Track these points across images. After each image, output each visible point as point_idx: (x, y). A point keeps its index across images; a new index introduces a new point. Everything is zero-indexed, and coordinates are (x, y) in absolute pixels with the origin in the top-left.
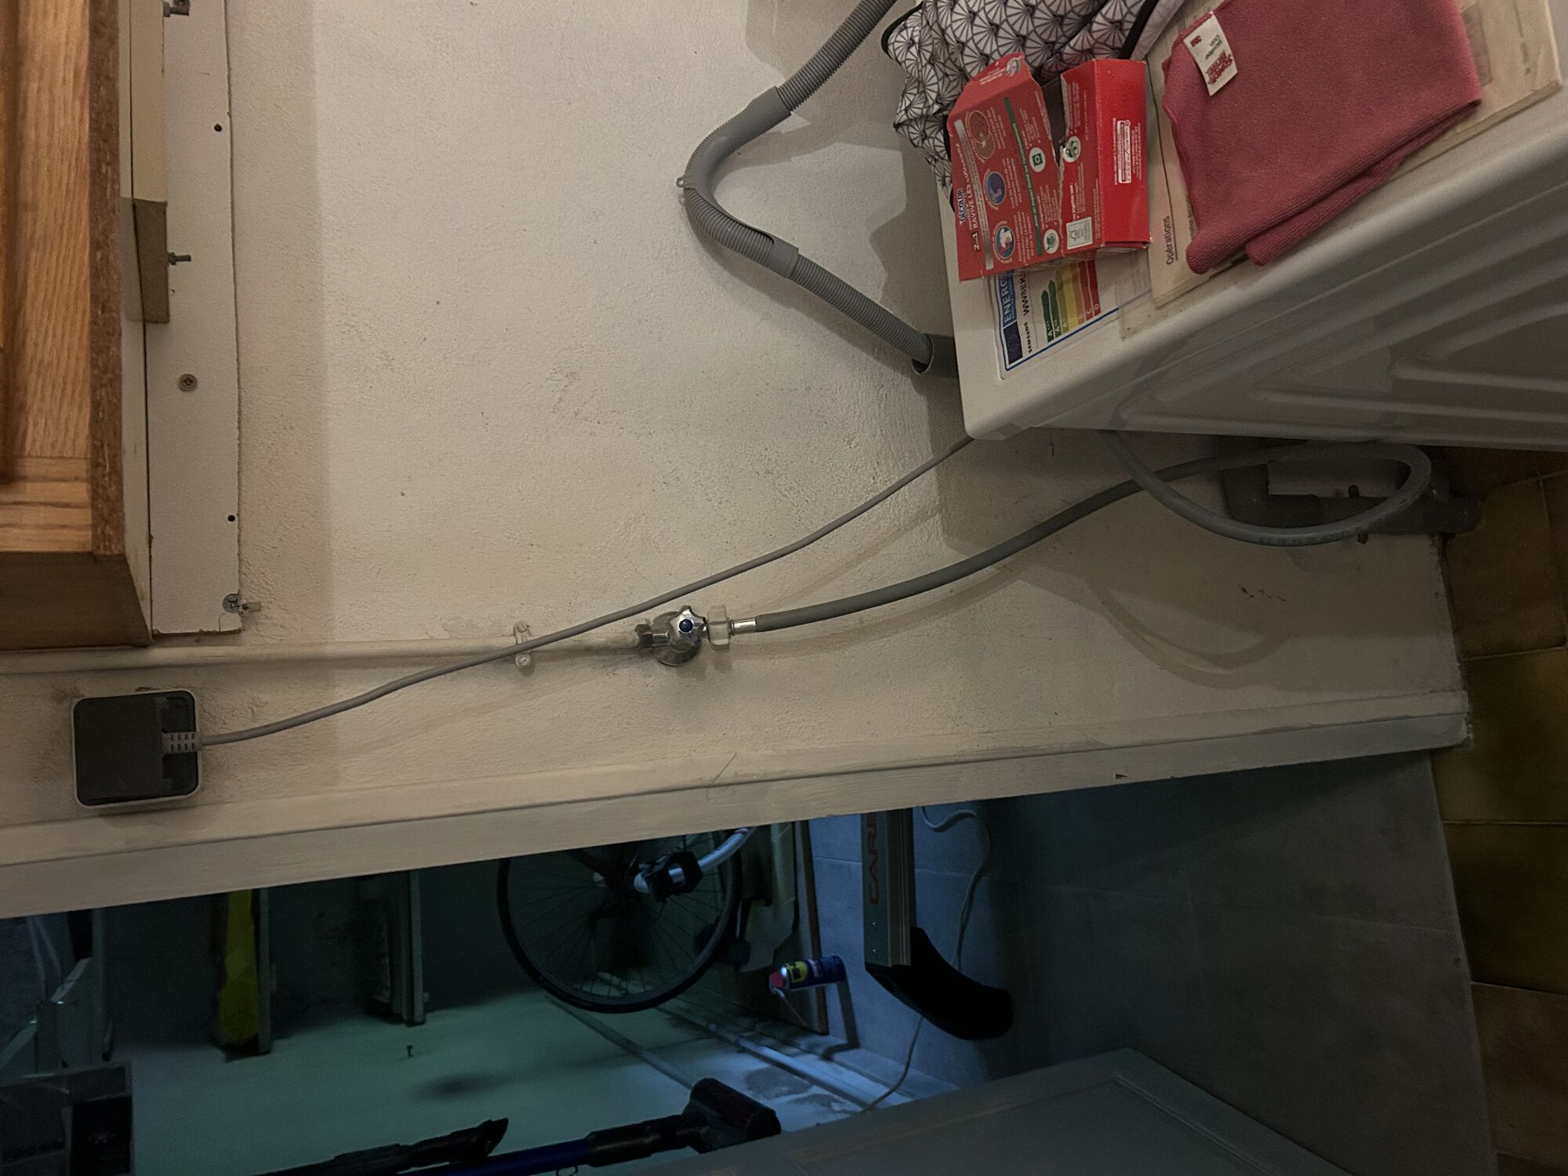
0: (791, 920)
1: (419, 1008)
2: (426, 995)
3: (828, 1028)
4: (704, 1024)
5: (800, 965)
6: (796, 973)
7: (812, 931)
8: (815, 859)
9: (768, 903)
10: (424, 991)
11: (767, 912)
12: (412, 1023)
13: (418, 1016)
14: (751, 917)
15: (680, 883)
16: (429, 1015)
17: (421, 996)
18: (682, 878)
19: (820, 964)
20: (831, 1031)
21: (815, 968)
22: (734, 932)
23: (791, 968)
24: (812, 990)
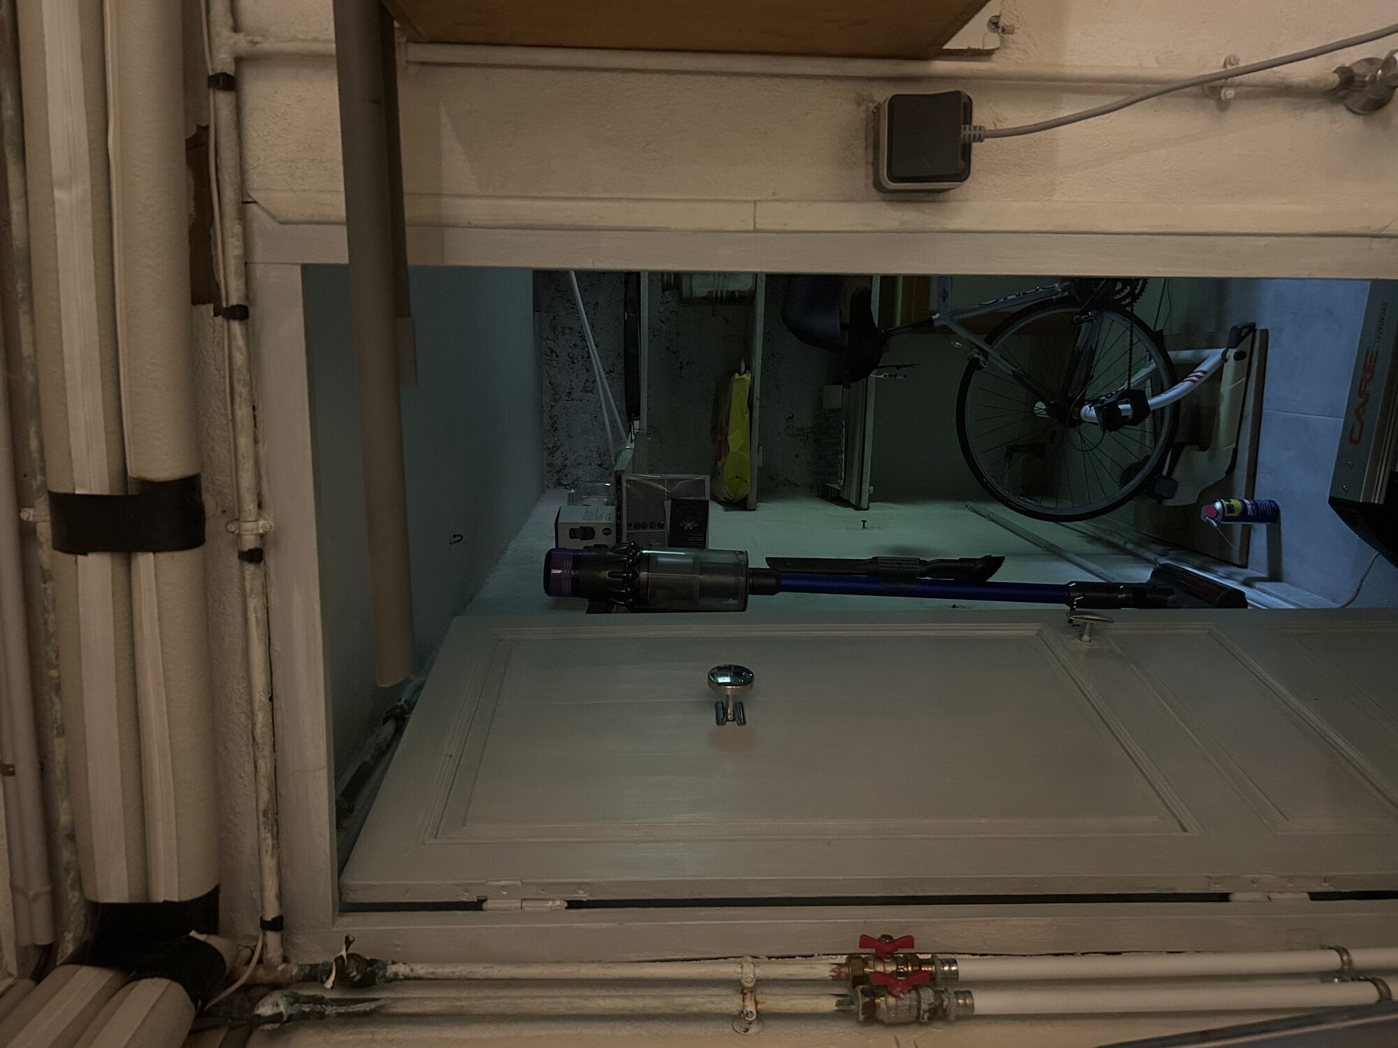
0: (1226, 464)
1: (865, 497)
2: (872, 488)
3: (1247, 562)
4: (1121, 543)
5: (1234, 502)
6: (1231, 508)
7: (1248, 475)
8: (1265, 411)
9: (1203, 448)
10: (870, 485)
11: (1201, 457)
12: (858, 508)
13: (864, 503)
14: (1182, 459)
15: (1127, 417)
16: (871, 504)
17: (867, 488)
18: (1130, 414)
19: (1255, 504)
20: (1249, 566)
21: (1249, 507)
22: (1162, 469)
23: (1226, 503)
24: (1238, 527)
